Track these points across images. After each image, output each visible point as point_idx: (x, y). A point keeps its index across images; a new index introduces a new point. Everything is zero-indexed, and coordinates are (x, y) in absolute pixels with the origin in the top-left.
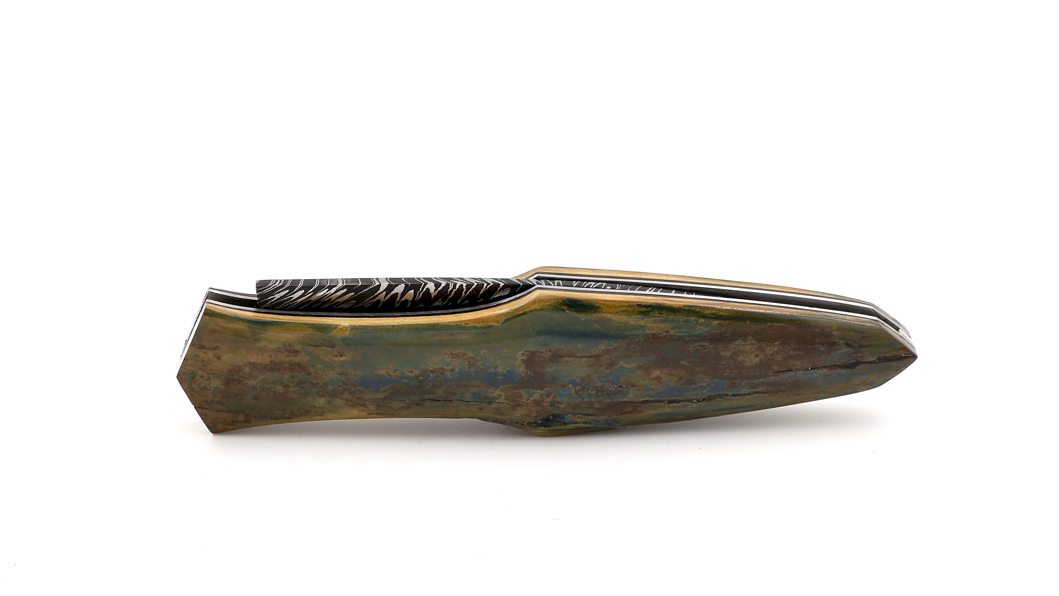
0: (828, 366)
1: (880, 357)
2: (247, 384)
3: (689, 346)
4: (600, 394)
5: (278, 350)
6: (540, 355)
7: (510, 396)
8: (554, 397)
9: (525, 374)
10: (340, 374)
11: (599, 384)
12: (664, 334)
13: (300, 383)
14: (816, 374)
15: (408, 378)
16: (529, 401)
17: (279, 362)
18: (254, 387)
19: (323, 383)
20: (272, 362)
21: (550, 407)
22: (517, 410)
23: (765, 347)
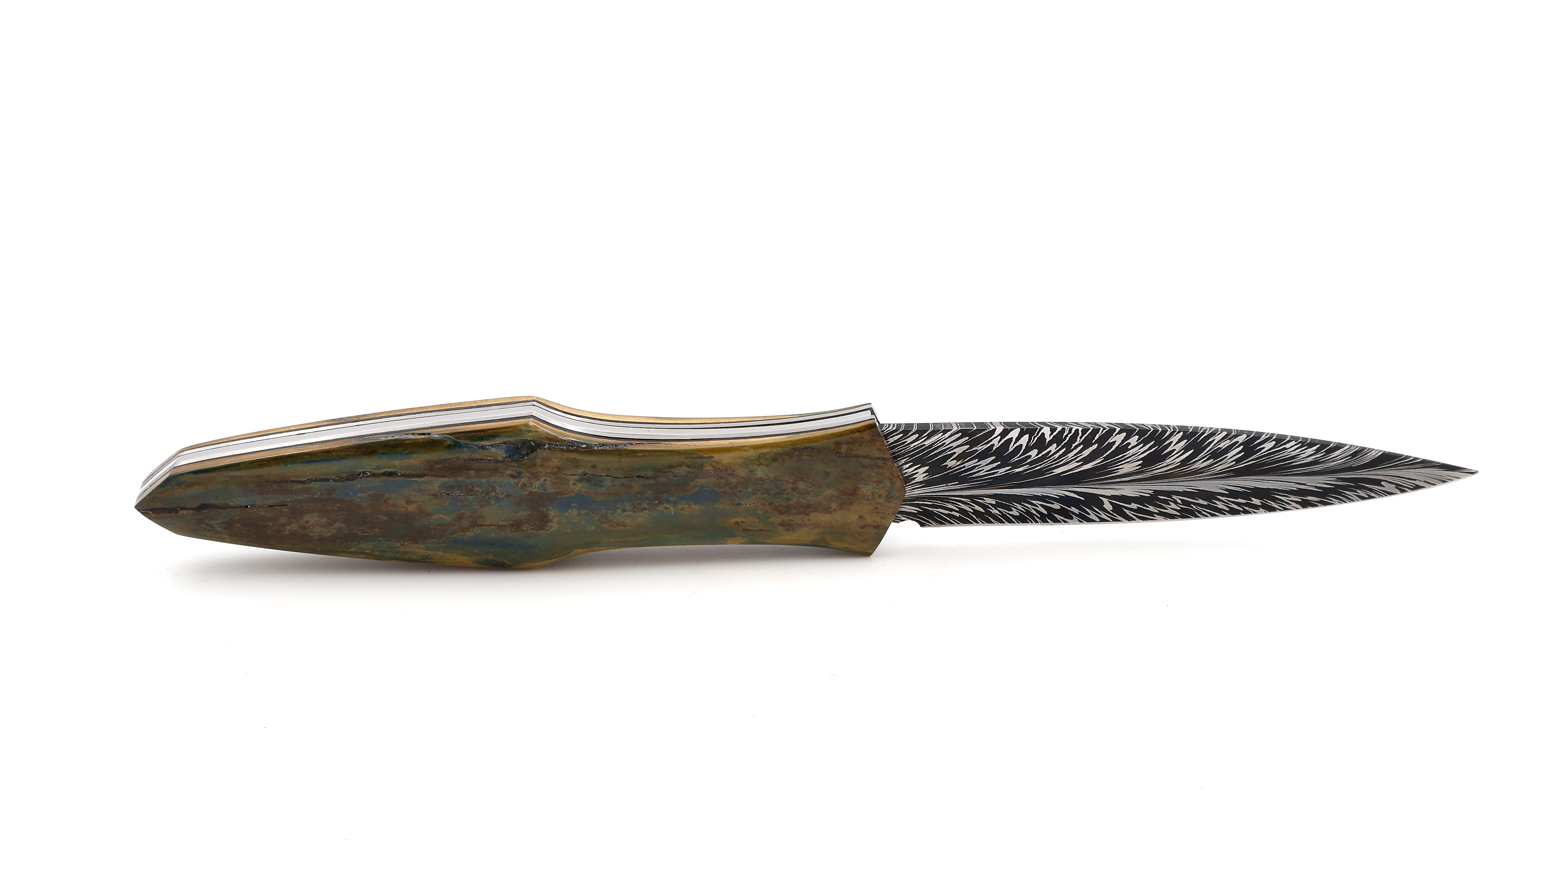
0: (230, 508)
1: (176, 513)
2: (834, 491)
3: (379, 532)
4: (470, 487)
5: (800, 526)
6: (532, 528)
7: (563, 484)
8: (517, 484)
9: (549, 509)
10: (739, 504)
11: (471, 498)
12: (406, 544)
13: (780, 493)
14: (242, 501)
15: (669, 502)
16: (543, 479)
17: (800, 515)
18: (828, 486)
19: (757, 494)
20: (808, 514)
21: (522, 471)
22: (556, 467)
23: (299, 530)
